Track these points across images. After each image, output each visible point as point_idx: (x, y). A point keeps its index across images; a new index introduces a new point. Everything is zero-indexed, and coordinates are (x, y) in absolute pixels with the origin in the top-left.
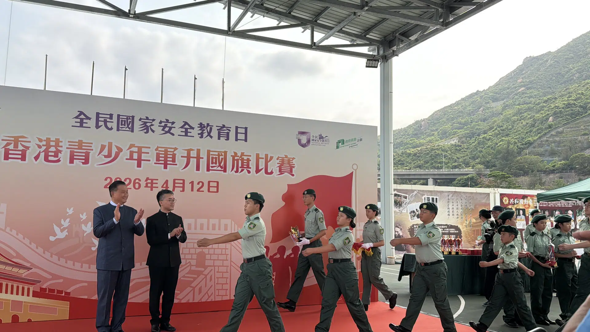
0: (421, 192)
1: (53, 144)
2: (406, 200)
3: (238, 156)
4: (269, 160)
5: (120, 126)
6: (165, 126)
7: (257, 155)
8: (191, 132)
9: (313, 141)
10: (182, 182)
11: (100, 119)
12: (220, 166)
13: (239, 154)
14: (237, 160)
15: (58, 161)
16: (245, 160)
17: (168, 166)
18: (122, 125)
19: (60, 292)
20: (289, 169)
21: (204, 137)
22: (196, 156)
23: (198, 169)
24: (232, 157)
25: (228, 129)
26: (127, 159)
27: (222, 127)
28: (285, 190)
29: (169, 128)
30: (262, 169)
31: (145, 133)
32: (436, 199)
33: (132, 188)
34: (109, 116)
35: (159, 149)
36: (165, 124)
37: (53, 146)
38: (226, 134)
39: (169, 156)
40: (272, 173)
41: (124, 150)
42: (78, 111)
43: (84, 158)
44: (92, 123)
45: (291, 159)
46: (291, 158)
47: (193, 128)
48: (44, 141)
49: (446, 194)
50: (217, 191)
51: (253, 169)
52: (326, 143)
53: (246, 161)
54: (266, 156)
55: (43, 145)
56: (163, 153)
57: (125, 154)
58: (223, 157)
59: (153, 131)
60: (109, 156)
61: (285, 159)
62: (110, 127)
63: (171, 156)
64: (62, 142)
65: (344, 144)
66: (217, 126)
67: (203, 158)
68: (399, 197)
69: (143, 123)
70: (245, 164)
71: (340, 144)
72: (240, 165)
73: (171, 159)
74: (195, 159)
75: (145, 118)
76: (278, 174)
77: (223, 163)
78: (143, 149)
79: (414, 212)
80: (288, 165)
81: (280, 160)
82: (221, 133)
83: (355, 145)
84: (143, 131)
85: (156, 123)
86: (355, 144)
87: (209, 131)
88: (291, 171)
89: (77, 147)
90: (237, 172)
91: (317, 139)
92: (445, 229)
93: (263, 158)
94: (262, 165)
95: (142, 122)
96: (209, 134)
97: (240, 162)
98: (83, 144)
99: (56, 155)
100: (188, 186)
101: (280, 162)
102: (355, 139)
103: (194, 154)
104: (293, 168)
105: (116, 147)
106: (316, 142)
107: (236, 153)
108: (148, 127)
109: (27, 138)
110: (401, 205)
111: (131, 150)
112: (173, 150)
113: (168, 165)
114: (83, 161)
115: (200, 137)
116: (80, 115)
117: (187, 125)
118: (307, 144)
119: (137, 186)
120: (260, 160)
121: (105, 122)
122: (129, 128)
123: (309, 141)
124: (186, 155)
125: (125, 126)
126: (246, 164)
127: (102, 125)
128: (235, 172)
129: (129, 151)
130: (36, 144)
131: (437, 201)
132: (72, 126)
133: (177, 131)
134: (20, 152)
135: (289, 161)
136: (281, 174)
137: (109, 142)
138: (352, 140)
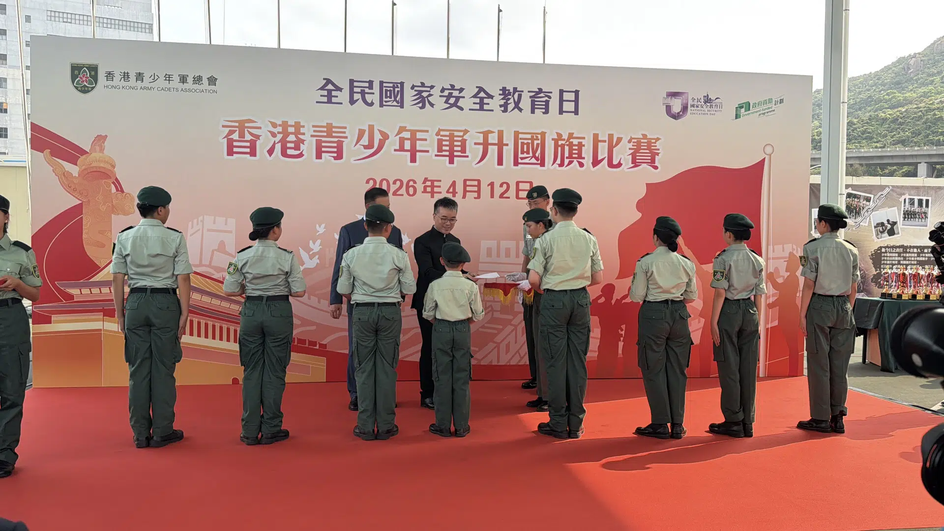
0: (898, 190)
1: (291, 130)
2: (868, 203)
3: (564, 140)
4: (614, 144)
5: (384, 99)
6: (450, 95)
7: (596, 136)
8: (488, 104)
9: (692, 108)
11: (356, 90)
12: (534, 156)
13: (565, 137)
14: (563, 146)
15: (301, 155)
16: (575, 145)
18: (386, 98)
19: (314, 343)
20: (650, 158)
21: (509, 109)
22: (496, 142)
23: (500, 162)
24: (553, 141)
25: (547, 96)
26: (395, 150)
27: (537, 93)
28: (642, 192)
29: (454, 99)
30: (605, 158)
31: (421, 108)
32: (927, 201)
33: (405, 193)
34: (367, 85)
35: (442, 133)
36: (449, 93)
37: (292, 133)
38: (544, 103)
39: (456, 143)
40: (619, 165)
41: (391, 136)
42: (324, 79)
43: (335, 150)
44: (343, 96)
45: (654, 141)
46: (653, 139)
47: (491, 97)
48: (280, 125)
51: (588, 160)
52: (716, 109)
53: (576, 148)
54: (611, 136)
55: (279, 133)
56: (448, 138)
57: (393, 142)
58: (539, 142)
59: (432, 105)
60: (369, 146)
61: (642, 141)
62: (370, 102)
63: (459, 144)
64: (303, 127)
65: (749, 110)
66: (529, 92)
67: (507, 145)
68: (856, 200)
69: (416, 93)
70: (574, 152)
71: (743, 110)
72: (567, 154)
73: (459, 149)
74: (496, 147)
75: (420, 85)
76: (630, 166)
77: (539, 151)
78: (418, 134)
80: (648, 151)
81: (634, 142)
82: (536, 103)
83: (770, 112)
84: (417, 105)
85: (436, 92)
86: (771, 110)
87: (516, 101)
88: (653, 161)
89: (325, 134)
90: (561, 165)
91: (701, 104)
93: (605, 141)
94: (603, 153)
95: (415, 91)
96: (517, 106)
97: (567, 148)
98: (334, 130)
99: (297, 148)
100: (485, 190)
101: (633, 146)
102: (770, 100)
103: (493, 138)
104: (656, 156)
105: (379, 131)
106: (698, 108)
107: (560, 135)
108: (424, 98)
109: (256, 122)
110: (858, 213)
111: (402, 135)
112: (461, 134)
113: (455, 158)
114: (335, 155)
115: (503, 111)
116: (326, 85)
117: (482, 92)
118: (681, 113)
119: (411, 191)
120: (600, 144)
122: (398, 102)
123: (685, 109)
124: (481, 141)
125: (391, 98)
126: (576, 152)
127: (358, 99)
128: (558, 165)
129: (398, 137)
130: (270, 131)
131: (927, 206)
132: (317, 102)
133: (467, 102)
134: (248, 144)
135: (649, 145)
136: (636, 166)
137: (369, 126)
138: (765, 102)
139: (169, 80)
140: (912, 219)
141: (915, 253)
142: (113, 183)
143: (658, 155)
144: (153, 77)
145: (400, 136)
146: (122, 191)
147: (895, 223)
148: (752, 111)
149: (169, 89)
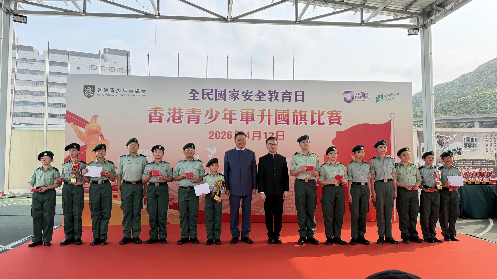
0: (461, 134)
1: (177, 111)
2: (447, 140)
3: (298, 113)
4: (321, 114)
5: (218, 97)
6: (246, 95)
7: (312, 111)
8: (263, 98)
9: (356, 98)
10: (258, 133)
11: (205, 93)
12: (284, 120)
13: (298, 111)
14: (297, 116)
15: (181, 122)
16: (303, 115)
17: (249, 122)
18: (218, 96)
20: (337, 120)
21: (273, 100)
22: (267, 114)
23: (269, 123)
24: (293, 114)
25: (289, 94)
26: (222, 119)
27: (285, 93)
28: (335, 136)
29: (248, 96)
30: (316, 121)
31: (234, 100)
32: (476, 139)
33: (227, 138)
34: (210, 91)
35: (243, 111)
37: (177, 113)
38: (288, 97)
39: (249, 115)
40: (324, 123)
41: (221, 113)
42: (191, 89)
43: (196, 119)
44: (200, 96)
46: (339, 112)
47: (264, 95)
48: (172, 109)
49: (485, 134)
50: (283, 139)
51: (309, 122)
52: (367, 98)
53: (304, 116)
54: (319, 111)
55: (172, 113)
56: (246, 113)
57: (221, 116)
58: (287, 114)
59: (238, 99)
60: (211, 117)
61: (334, 113)
62: (211, 99)
63: (251, 115)
64: (182, 110)
66: (281, 92)
67: (272, 115)
68: (441, 138)
70: (302, 118)
71: (380, 98)
72: (299, 119)
73: (251, 118)
74: (267, 117)
75: (233, 90)
76: (329, 124)
77: (287, 118)
78: (232, 112)
79: (455, 150)
80: (336, 117)
81: (330, 113)
82: (285, 97)
84: (232, 99)
85: (240, 93)
86: (393, 98)
87: (276, 96)
88: (339, 121)
89: (192, 113)
90: (297, 124)
91: (360, 96)
92: (483, 164)
93: (317, 113)
94: (316, 118)
95: (231, 93)
96: (276, 98)
97: (299, 117)
98: (195, 111)
99: (179, 119)
100: (263, 136)
101: (329, 115)
102: (392, 94)
103: (266, 113)
105: (215, 110)
106: (359, 98)
107: (296, 111)
108: (235, 96)
109: (162, 108)
110: (443, 145)
111: (225, 112)
112: (252, 111)
114: (196, 121)
115: (270, 101)
116: (192, 92)
117: (261, 93)
118: (351, 100)
119: (229, 136)
120: (314, 114)
121: (208, 95)
122: (223, 98)
123: (353, 98)
124: (260, 114)
125: (220, 97)
126: (304, 118)
127: (206, 98)
128: (295, 124)
129: (223, 113)
130: (168, 112)
131: (476, 141)
132: (188, 99)
133: (254, 98)
134: (158, 118)
135: (337, 114)
136: (331, 124)
137: (211, 109)
138: (390, 95)
139: (125, 91)
140: (469, 147)
141: (471, 163)
142: (100, 136)
143: (341, 119)
144: (118, 90)
145: (224, 113)
146: (104, 139)
147: (461, 149)
148: (384, 99)
149: (125, 95)
